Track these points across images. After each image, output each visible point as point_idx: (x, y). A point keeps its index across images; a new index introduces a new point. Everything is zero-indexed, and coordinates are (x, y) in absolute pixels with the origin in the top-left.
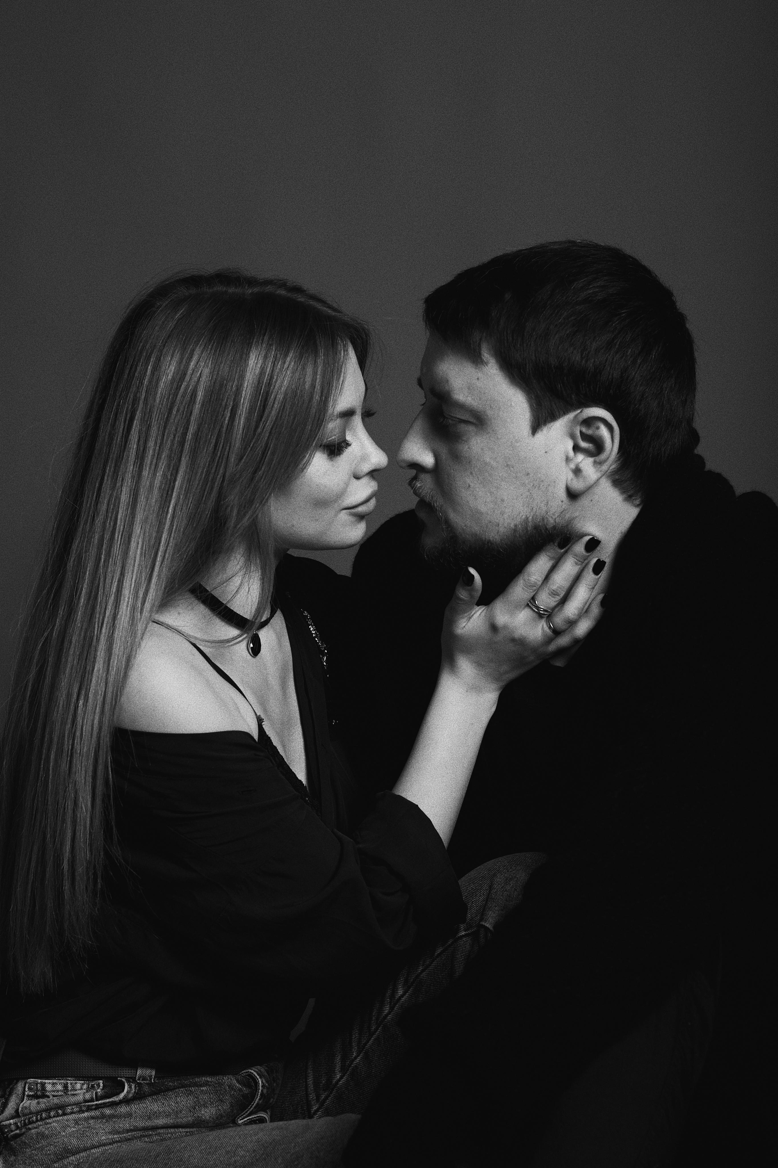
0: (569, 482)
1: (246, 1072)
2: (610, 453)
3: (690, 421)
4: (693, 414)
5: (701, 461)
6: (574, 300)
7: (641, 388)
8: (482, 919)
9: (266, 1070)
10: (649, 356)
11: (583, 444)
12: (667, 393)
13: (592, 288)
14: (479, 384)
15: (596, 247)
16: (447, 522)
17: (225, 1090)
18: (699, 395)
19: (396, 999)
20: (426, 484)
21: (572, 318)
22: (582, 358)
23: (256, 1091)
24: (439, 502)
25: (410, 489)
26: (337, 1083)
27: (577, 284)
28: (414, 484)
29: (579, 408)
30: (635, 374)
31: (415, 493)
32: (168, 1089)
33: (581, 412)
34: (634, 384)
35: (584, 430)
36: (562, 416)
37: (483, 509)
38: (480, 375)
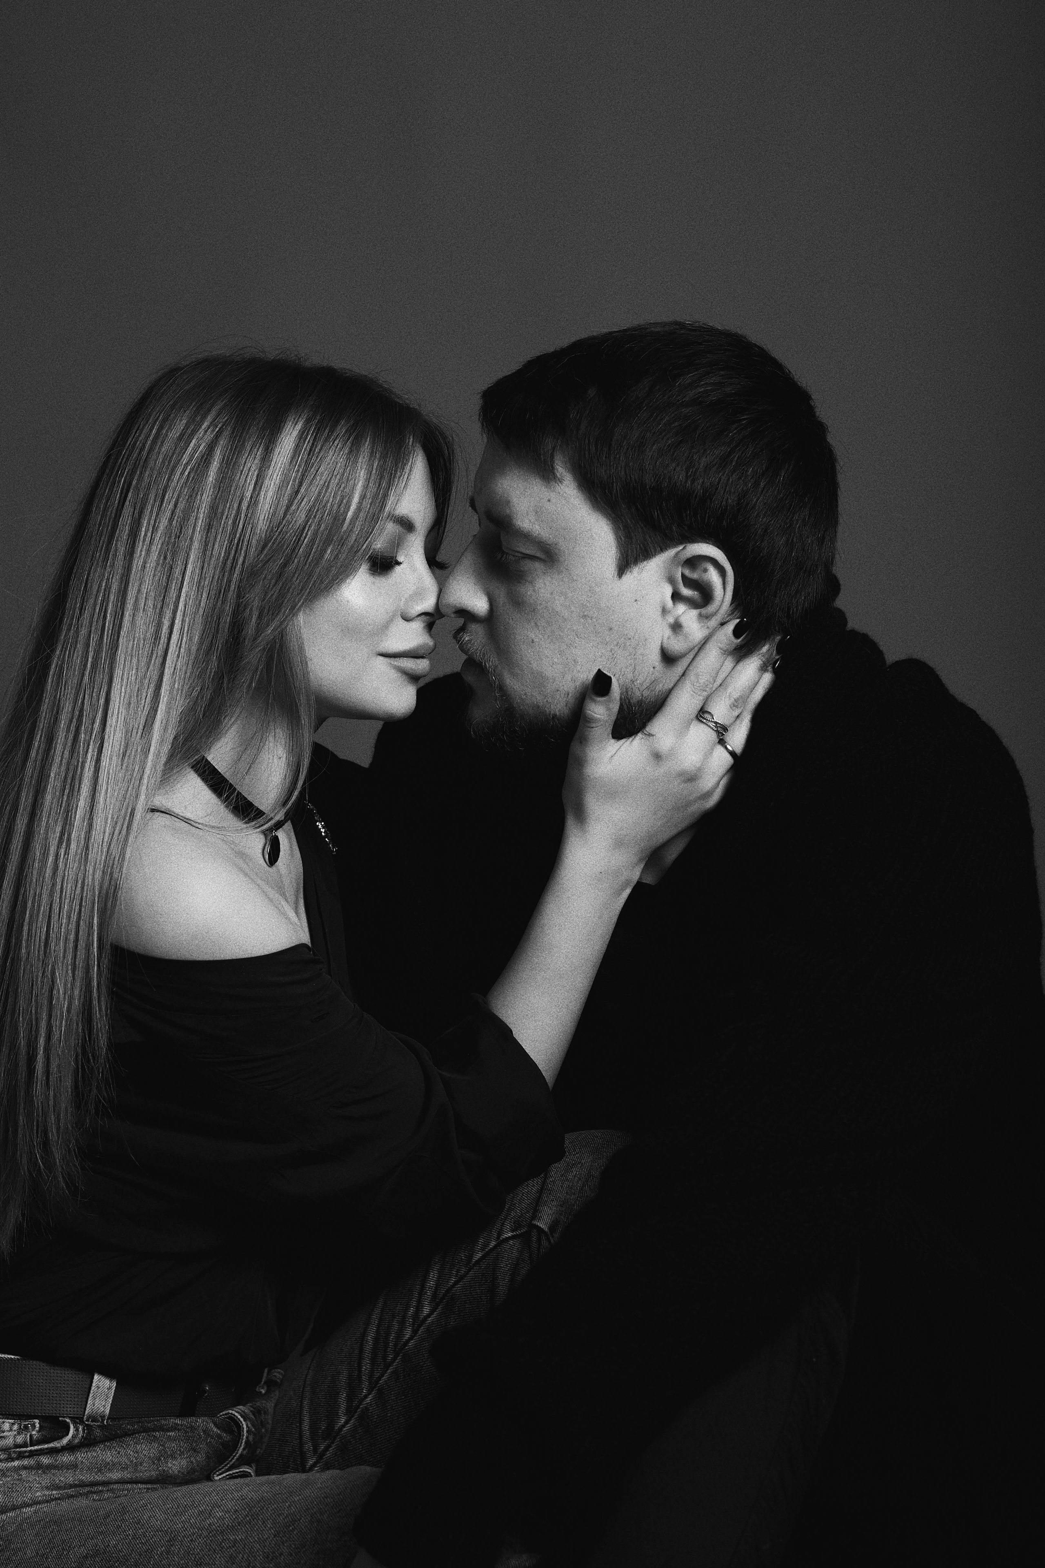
0: (665, 641)
1: (226, 1414)
2: (721, 604)
3: (828, 564)
4: (833, 558)
5: (841, 617)
6: (678, 401)
7: (765, 519)
8: (534, 1217)
9: (251, 1411)
10: (776, 479)
11: (686, 592)
12: (799, 527)
13: (703, 385)
14: (551, 507)
15: (712, 331)
16: (502, 688)
17: (199, 1436)
18: (843, 531)
19: (421, 1319)
20: (476, 637)
21: (676, 424)
22: (687, 477)
23: (239, 1438)
24: (492, 661)
25: (456, 643)
26: (341, 1429)
27: (683, 379)
28: (461, 638)
29: (681, 543)
30: (757, 500)
31: (462, 648)
32: (127, 1434)
33: (684, 548)
34: (755, 514)
35: (687, 572)
36: (659, 553)
37: (549, 672)
38: (553, 495)
